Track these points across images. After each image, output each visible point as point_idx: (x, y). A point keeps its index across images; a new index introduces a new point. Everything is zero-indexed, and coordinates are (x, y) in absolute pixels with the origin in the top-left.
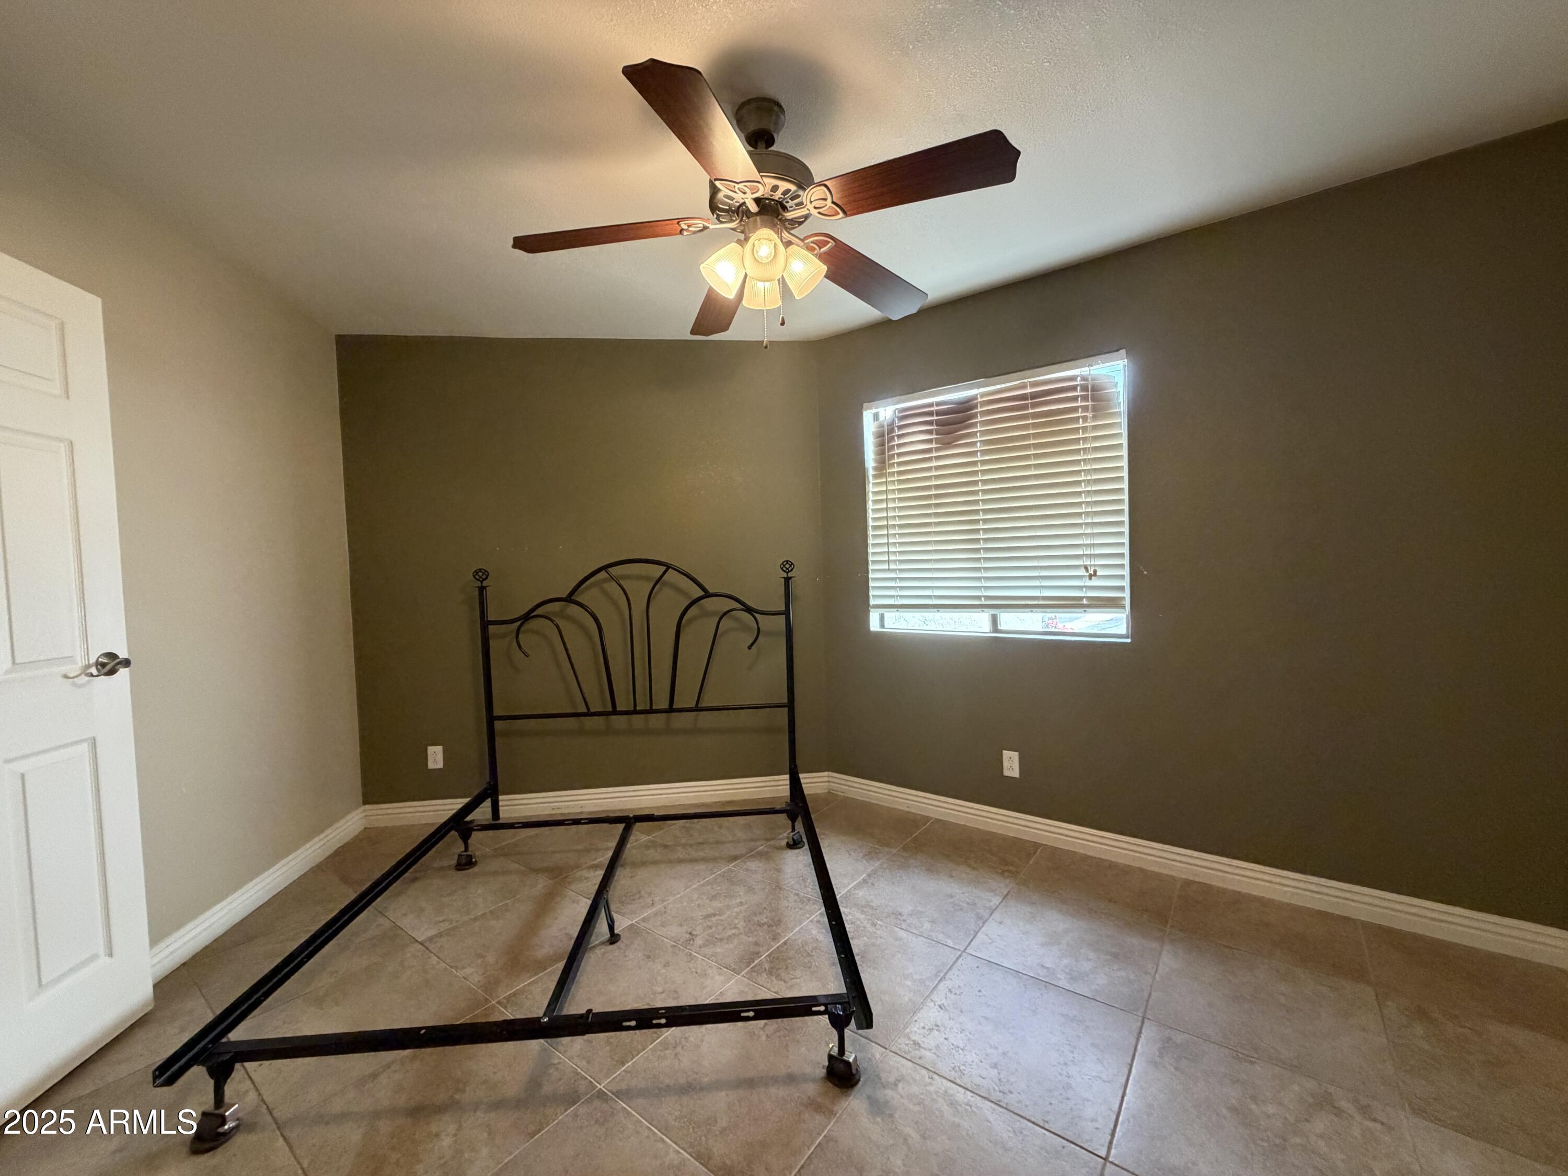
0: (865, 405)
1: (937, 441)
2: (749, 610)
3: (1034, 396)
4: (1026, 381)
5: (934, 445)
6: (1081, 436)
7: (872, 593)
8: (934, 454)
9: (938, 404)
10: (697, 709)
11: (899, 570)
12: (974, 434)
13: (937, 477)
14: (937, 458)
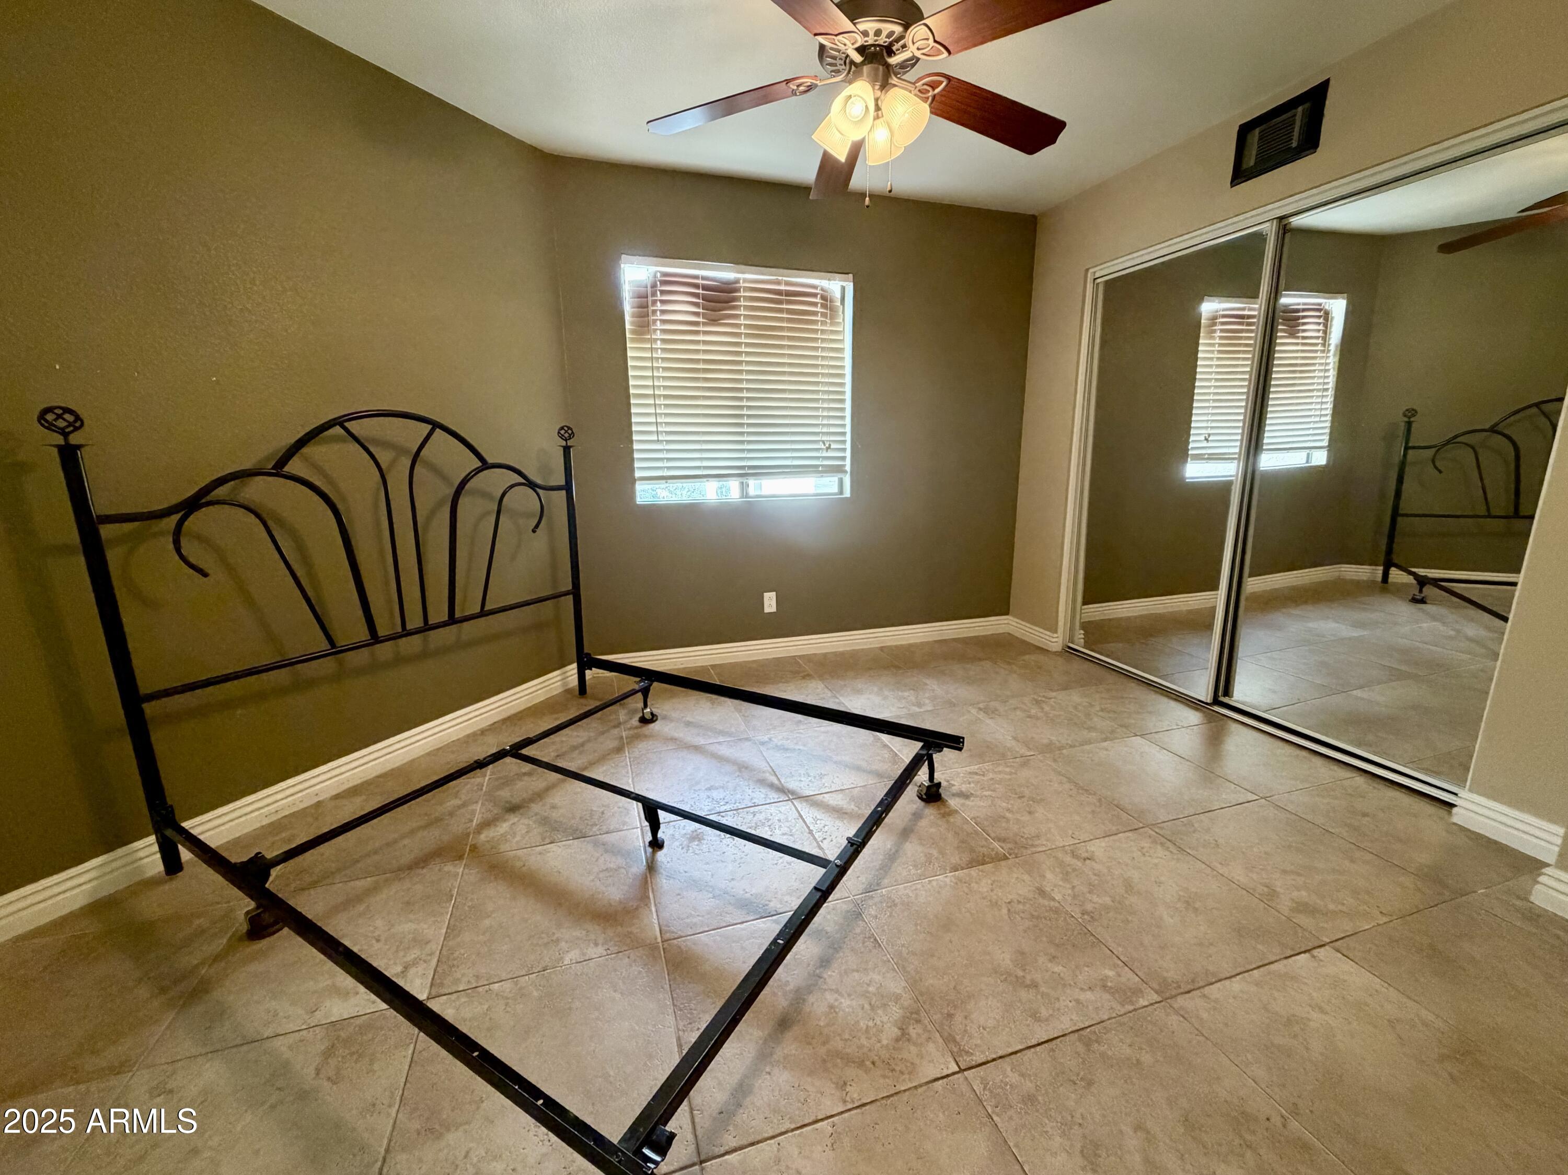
0: (623, 256)
1: (704, 316)
2: (532, 485)
3: (788, 293)
4: (780, 278)
5: (701, 320)
6: (819, 336)
7: (637, 465)
8: (701, 328)
9: (704, 278)
10: (483, 613)
11: (666, 441)
12: (737, 317)
13: (705, 352)
14: (705, 333)
